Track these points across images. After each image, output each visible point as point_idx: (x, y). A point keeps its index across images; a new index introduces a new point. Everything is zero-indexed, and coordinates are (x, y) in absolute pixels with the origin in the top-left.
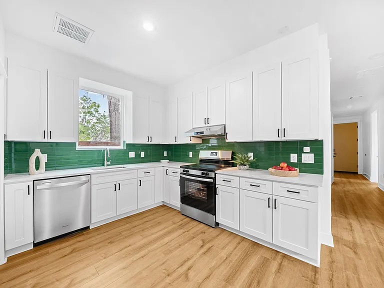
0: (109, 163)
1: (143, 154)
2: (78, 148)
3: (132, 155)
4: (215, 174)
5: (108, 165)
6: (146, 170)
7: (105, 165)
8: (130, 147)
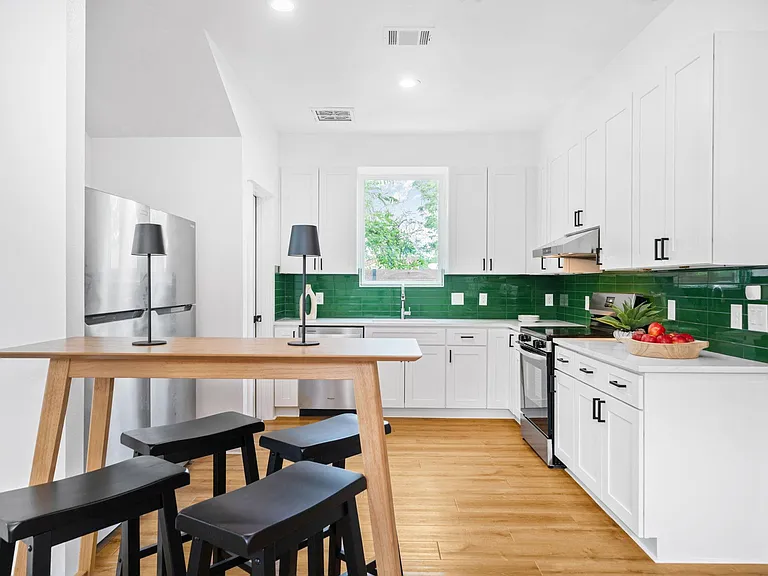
0: (409, 313)
1: (483, 299)
2: (364, 282)
3: (458, 299)
4: (553, 345)
5: (406, 317)
6: (467, 332)
7: (402, 316)
8: (454, 282)
